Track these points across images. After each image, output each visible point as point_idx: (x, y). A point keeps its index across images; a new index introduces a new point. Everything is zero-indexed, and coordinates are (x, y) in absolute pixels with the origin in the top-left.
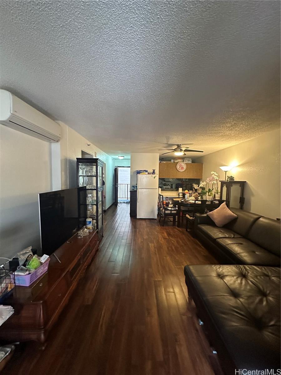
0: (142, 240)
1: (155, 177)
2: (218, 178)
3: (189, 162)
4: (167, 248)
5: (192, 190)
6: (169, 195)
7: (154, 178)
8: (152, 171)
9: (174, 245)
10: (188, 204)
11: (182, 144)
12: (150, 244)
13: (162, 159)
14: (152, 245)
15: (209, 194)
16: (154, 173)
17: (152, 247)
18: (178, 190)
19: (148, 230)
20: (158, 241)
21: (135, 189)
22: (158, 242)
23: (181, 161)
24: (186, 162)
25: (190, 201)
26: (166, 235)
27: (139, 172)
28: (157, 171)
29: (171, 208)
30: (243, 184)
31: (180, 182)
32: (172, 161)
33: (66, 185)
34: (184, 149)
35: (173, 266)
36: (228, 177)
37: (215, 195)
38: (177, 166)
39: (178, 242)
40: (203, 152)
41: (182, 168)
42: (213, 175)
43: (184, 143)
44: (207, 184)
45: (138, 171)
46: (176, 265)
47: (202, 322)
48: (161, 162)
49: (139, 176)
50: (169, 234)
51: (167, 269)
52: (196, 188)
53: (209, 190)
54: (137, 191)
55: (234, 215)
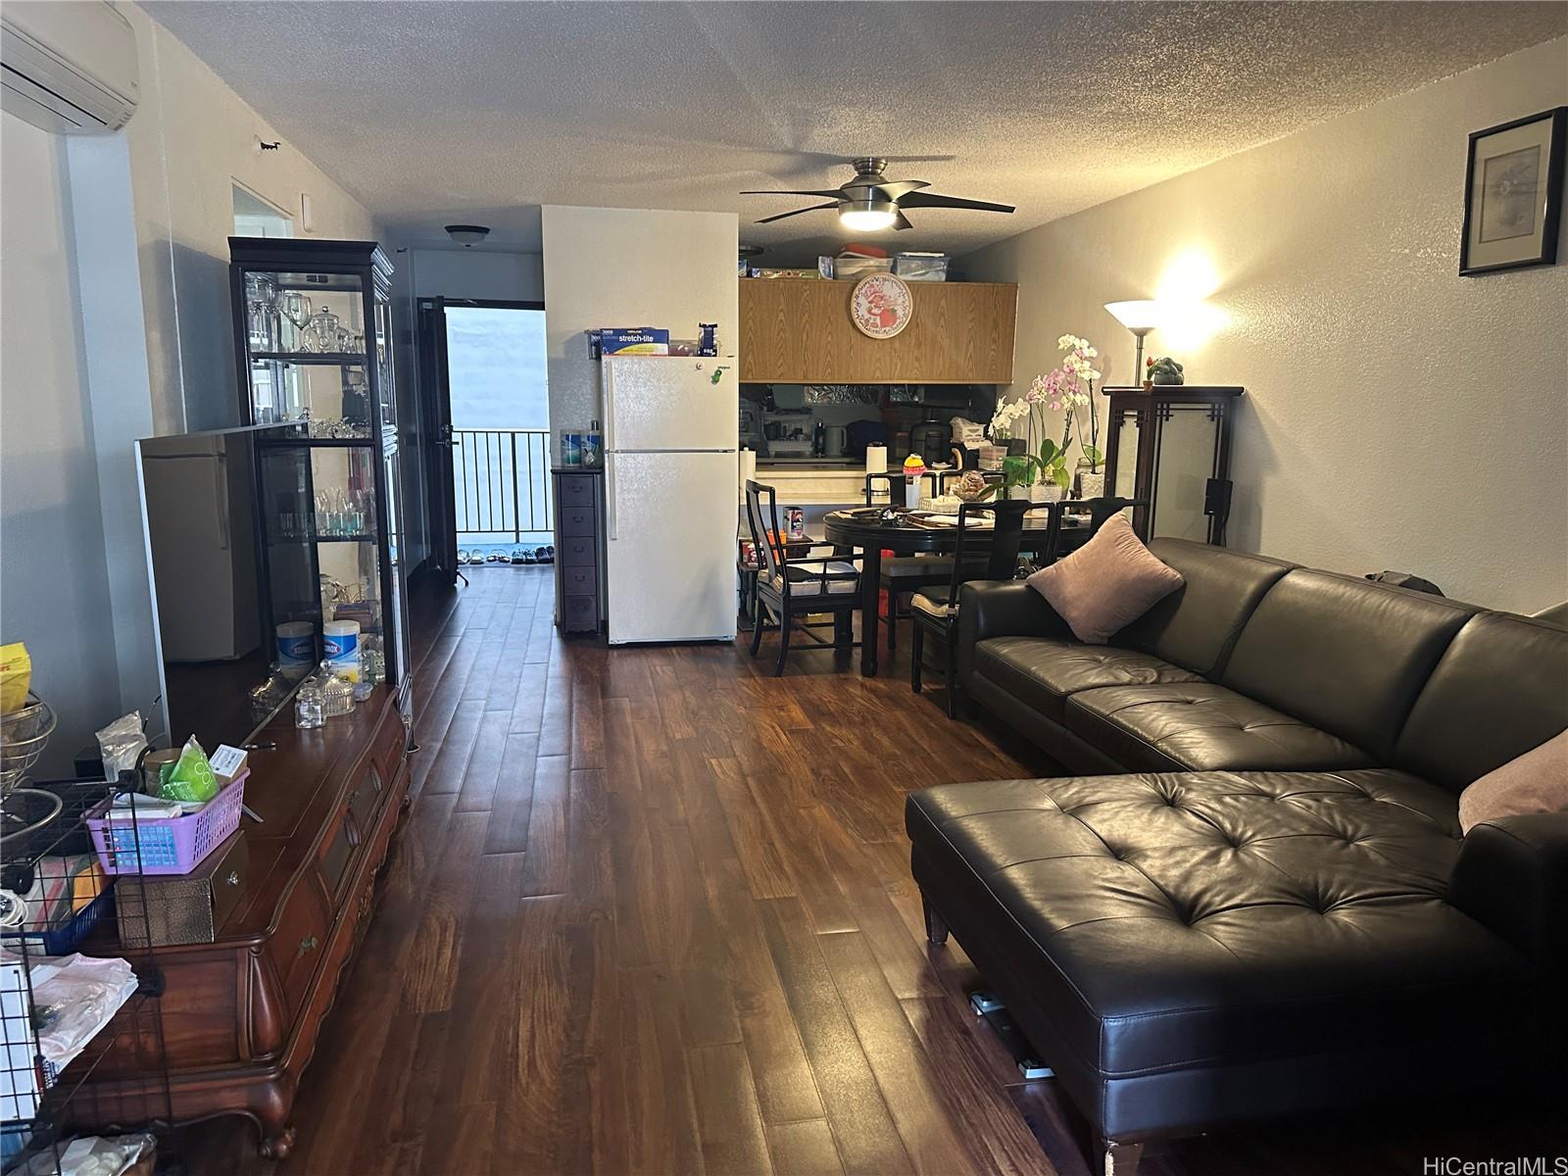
0: (665, 748)
1: (718, 373)
2: (1096, 375)
3: (931, 276)
4: (809, 774)
5: (946, 456)
6: (807, 496)
7: (715, 380)
8: (696, 335)
9: (848, 758)
10: (925, 533)
11: (888, 159)
12: (714, 761)
13: (754, 254)
14: (728, 763)
15: (1043, 473)
16: (707, 345)
17: (724, 772)
18: (860, 461)
19: (693, 701)
20: (758, 741)
21: (590, 458)
22: (758, 748)
23: (880, 269)
24: (909, 277)
25: (932, 519)
26: (797, 713)
27: (605, 343)
28: (728, 337)
29: (824, 561)
30: (1226, 404)
31: (871, 413)
32: (824, 265)
33: (175, 413)
34: (897, 190)
35: (848, 842)
36: (1149, 363)
37: (1078, 479)
38: (854, 305)
39: (869, 744)
40: (1011, 210)
41: (888, 316)
42: (1073, 358)
43: (899, 154)
44: (1036, 413)
45: (598, 333)
46: (863, 837)
47: (985, 1004)
48: (749, 274)
49: (615, 365)
50: (815, 711)
51: (820, 852)
52: (970, 446)
53: (1048, 446)
54: (602, 467)
55: (1171, 571)
